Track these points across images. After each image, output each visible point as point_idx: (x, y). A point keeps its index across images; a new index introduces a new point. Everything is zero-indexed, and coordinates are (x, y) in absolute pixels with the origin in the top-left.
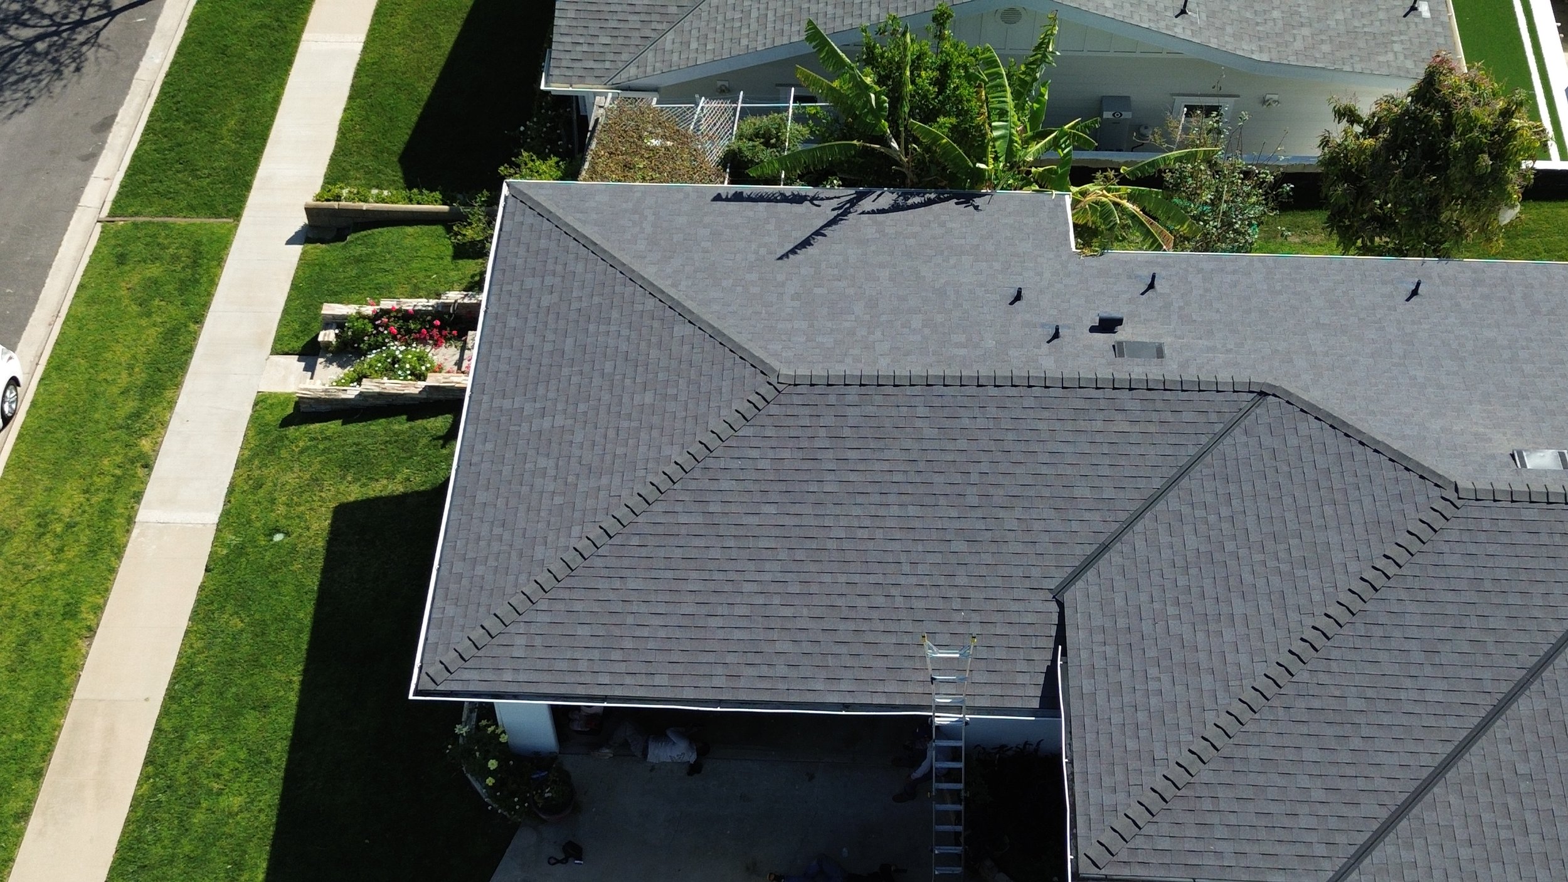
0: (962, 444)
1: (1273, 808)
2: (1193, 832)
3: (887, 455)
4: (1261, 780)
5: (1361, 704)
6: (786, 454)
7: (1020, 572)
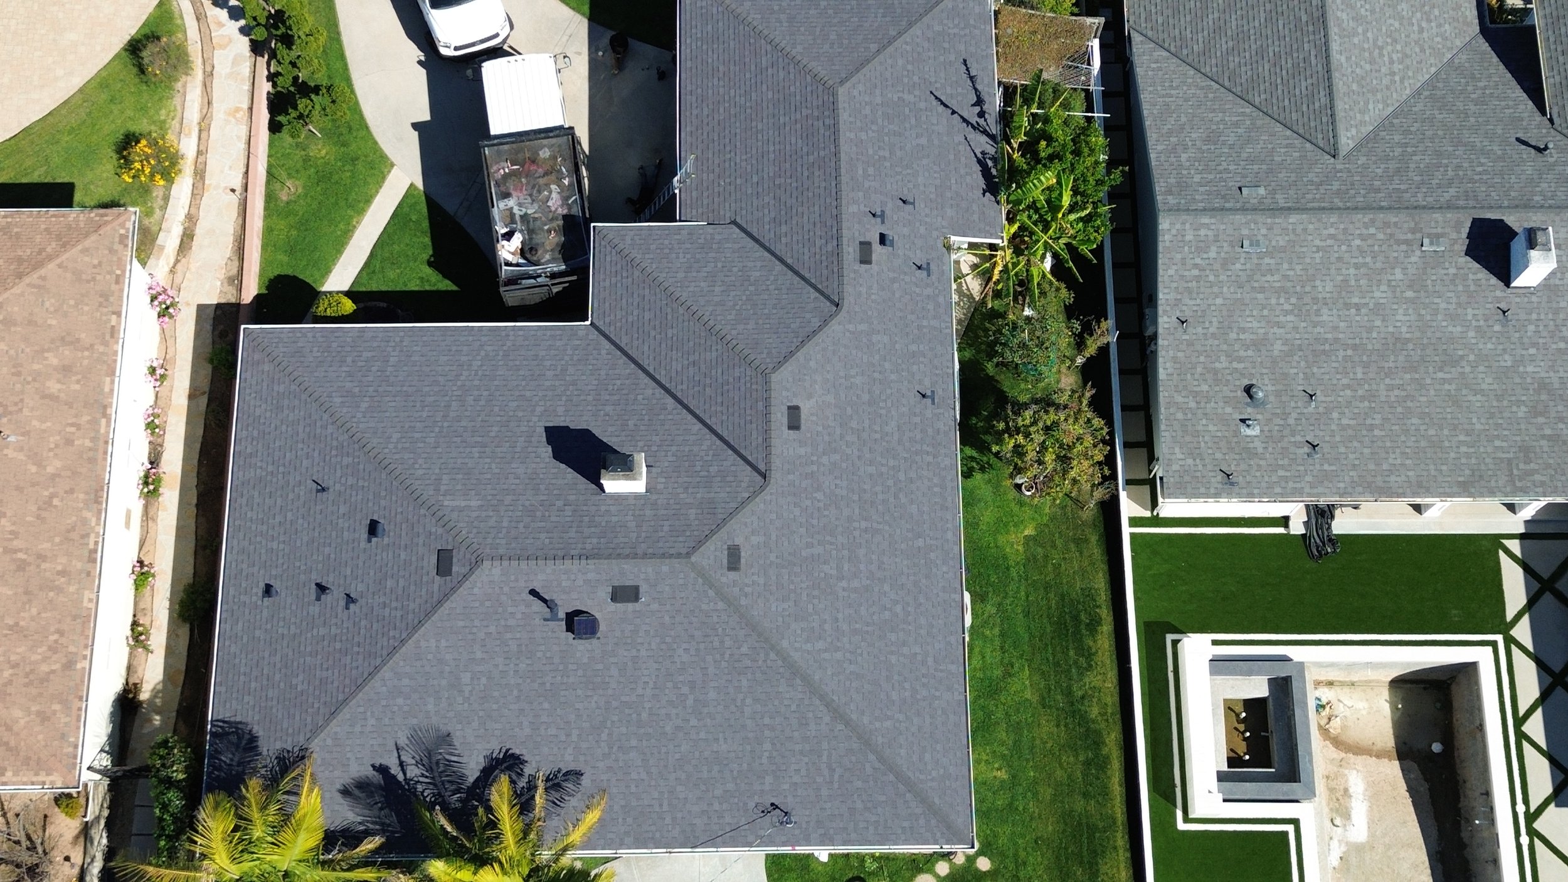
0: (806, 174)
1: (624, 301)
2: (613, 270)
3: (800, 141)
4: (635, 296)
5: (670, 335)
6: (798, 98)
7: (744, 205)
